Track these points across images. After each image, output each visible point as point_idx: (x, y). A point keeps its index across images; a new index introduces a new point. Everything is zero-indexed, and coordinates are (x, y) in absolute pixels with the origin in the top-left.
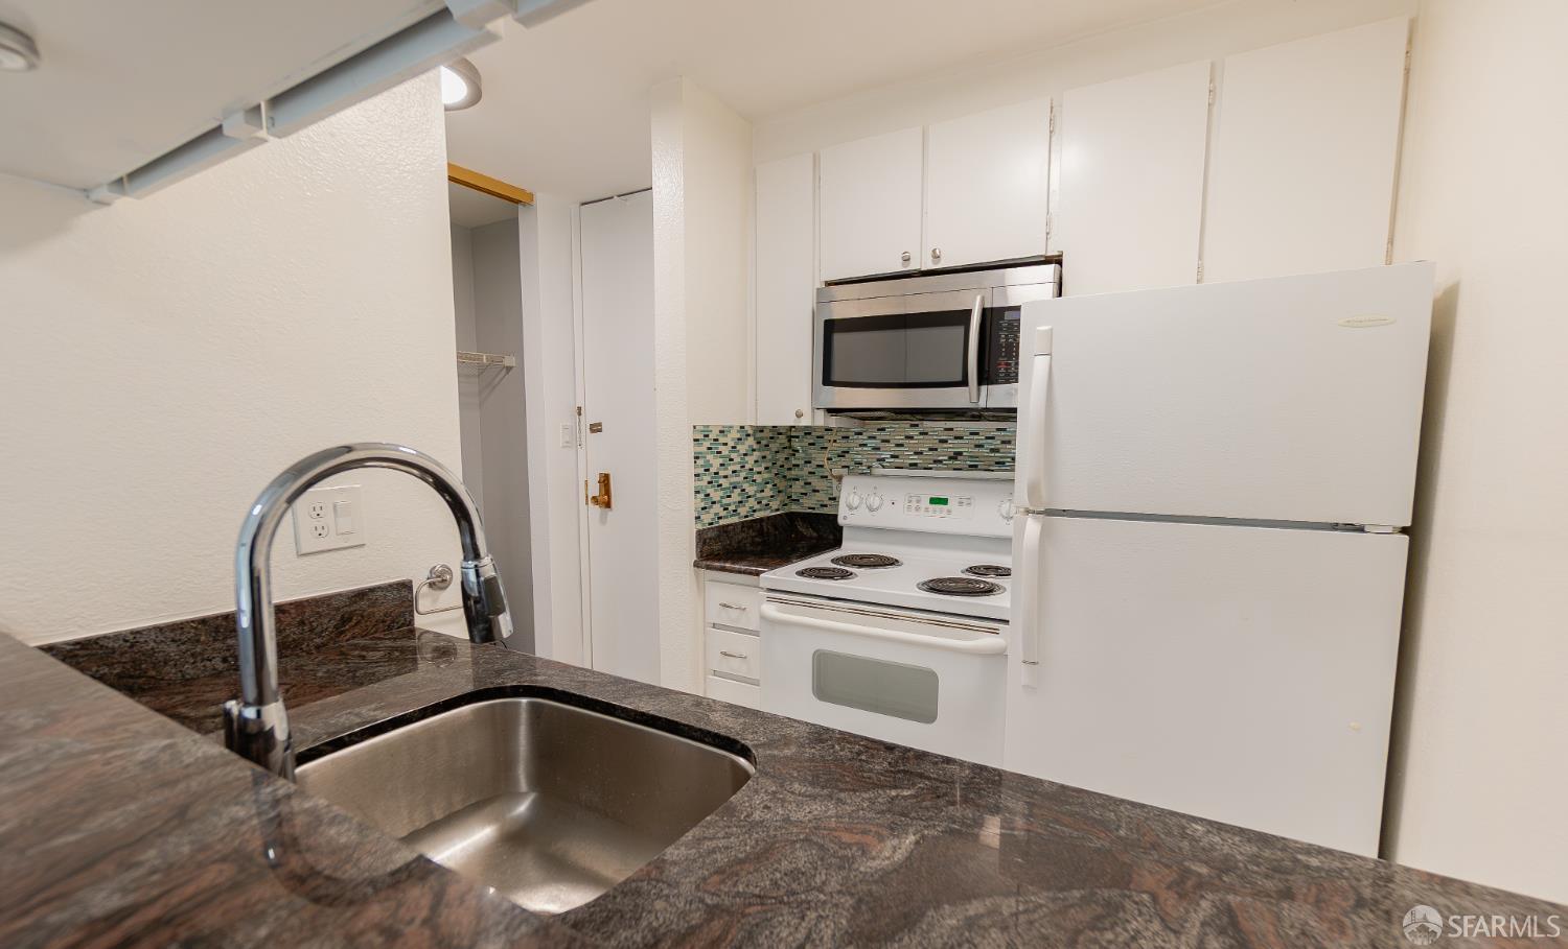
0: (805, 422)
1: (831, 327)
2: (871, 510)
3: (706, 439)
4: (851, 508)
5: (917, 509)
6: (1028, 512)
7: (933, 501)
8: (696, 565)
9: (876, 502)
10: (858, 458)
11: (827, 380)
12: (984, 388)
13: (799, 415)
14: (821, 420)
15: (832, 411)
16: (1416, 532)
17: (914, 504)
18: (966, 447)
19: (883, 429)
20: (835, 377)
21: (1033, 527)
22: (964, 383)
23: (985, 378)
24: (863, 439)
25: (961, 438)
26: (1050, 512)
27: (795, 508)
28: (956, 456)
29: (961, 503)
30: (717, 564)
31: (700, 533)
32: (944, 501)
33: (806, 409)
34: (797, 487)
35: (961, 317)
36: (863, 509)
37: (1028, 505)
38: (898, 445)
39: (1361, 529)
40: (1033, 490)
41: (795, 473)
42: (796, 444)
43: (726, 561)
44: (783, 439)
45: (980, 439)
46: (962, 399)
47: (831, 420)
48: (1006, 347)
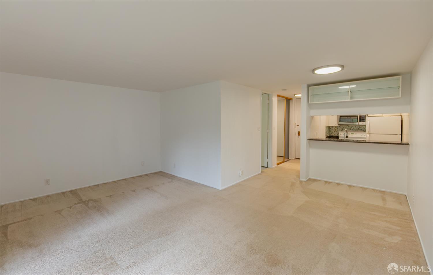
0: (336, 126)
1: (340, 117)
3: (326, 127)
4: (341, 135)
7: (352, 134)
10: (340, 129)
11: (340, 121)
12: (360, 123)
13: (335, 125)
14: (338, 125)
15: (339, 125)
16: (402, 135)
18: (354, 128)
19: (343, 126)
21: (368, 135)
22: (357, 122)
23: (360, 121)
26: (370, 134)
27: (330, 135)
28: (353, 129)
32: (353, 134)
33: (336, 124)
34: (331, 133)
35: (357, 116)
36: (342, 135)
39: (397, 135)
40: (368, 132)
41: (330, 131)
45: (357, 127)
46: (357, 123)
47: (339, 126)
48: (362, 119)
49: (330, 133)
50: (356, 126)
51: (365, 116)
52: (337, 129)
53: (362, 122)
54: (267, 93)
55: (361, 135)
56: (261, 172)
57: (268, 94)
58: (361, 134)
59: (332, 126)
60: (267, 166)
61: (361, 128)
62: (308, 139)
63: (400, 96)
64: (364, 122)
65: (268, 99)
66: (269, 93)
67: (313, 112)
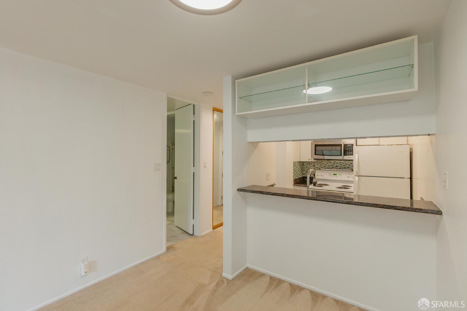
0: (310, 161)
1: (316, 146)
2: (322, 176)
3: (294, 164)
4: (318, 176)
5: (331, 176)
6: (355, 176)
7: (334, 174)
8: (294, 185)
9: (323, 175)
10: (317, 167)
11: (315, 154)
12: (344, 156)
13: (309, 160)
14: (313, 160)
15: (315, 159)
16: (411, 178)
17: (330, 175)
18: (338, 165)
19: (322, 162)
20: (316, 154)
21: (357, 178)
22: (341, 155)
23: (345, 154)
24: (318, 163)
25: (337, 163)
26: (359, 176)
27: (304, 176)
29: (339, 175)
30: (298, 185)
31: (294, 180)
32: (336, 174)
33: (310, 158)
35: (341, 145)
36: (320, 176)
37: (356, 175)
38: (325, 164)
39: (404, 178)
40: (357, 173)
41: (304, 169)
42: (304, 164)
43: (299, 184)
44: (302, 163)
45: (341, 164)
46: (340, 158)
47: (315, 161)
48: (348, 150)
49: (304, 172)
50: (340, 161)
51: (352, 145)
52: (314, 166)
53: (348, 155)
54: (192, 102)
55: (348, 177)
56: (164, 250)
57: (194, 105)
58: (348, 175)
59: (306, 162)
60: (192, 233)
61: (348, 166)
62: (240, 190)
63: (416, 88)
64: (350, 155)
65: (194, 114)
66: (195, 103)
67: (252, 135)
